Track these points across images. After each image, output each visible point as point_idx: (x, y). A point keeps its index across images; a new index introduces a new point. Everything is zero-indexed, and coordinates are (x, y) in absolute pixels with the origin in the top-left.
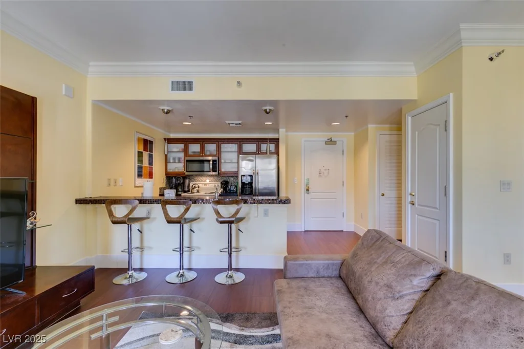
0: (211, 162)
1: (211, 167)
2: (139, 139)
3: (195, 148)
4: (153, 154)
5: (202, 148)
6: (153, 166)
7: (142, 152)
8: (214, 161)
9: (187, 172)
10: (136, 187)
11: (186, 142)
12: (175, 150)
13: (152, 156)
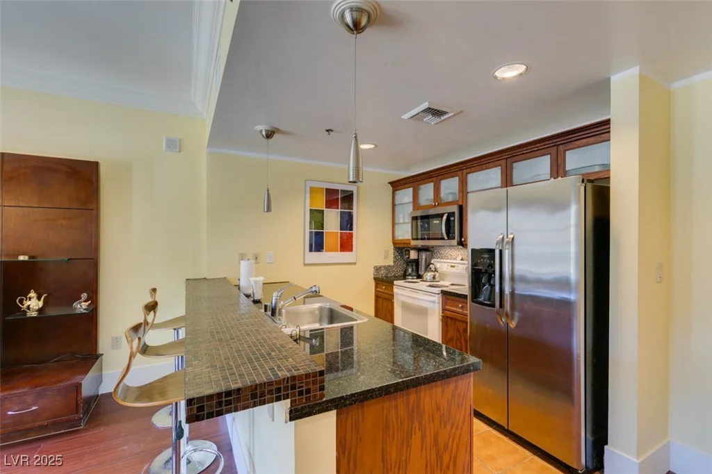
0: (445, 218)
1: (444, 228)
2: (313, 191)
3: (427, 192)
4: (354, 212)
5: (437, 190)
6: (354, 232)
7: (322, 212)
8: (451, 215)
9: (413, 239)
10: (306, 265)
12: (405, 200)
13: (350, 216)
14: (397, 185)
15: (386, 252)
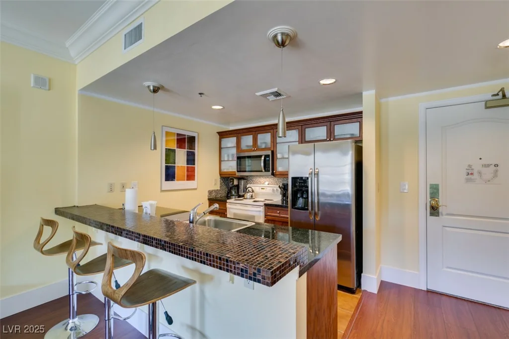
0: (263, 158)
1: (262, 164)
2: (168, 134)
3: (247, 141)
4: (196, 152)
5: (255, 140)
6: (196, 166)
7: (174, 151)
8: (267, 156)
9: (238, 171)
10: (162, 191)
11: (238, 134)
12: (229, 145)
13: (193, 154)
14: (223, 135)
15: (216, 180)
